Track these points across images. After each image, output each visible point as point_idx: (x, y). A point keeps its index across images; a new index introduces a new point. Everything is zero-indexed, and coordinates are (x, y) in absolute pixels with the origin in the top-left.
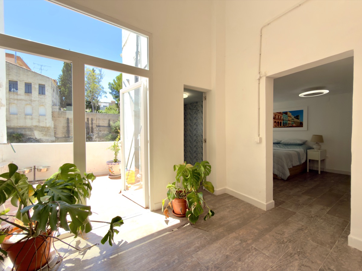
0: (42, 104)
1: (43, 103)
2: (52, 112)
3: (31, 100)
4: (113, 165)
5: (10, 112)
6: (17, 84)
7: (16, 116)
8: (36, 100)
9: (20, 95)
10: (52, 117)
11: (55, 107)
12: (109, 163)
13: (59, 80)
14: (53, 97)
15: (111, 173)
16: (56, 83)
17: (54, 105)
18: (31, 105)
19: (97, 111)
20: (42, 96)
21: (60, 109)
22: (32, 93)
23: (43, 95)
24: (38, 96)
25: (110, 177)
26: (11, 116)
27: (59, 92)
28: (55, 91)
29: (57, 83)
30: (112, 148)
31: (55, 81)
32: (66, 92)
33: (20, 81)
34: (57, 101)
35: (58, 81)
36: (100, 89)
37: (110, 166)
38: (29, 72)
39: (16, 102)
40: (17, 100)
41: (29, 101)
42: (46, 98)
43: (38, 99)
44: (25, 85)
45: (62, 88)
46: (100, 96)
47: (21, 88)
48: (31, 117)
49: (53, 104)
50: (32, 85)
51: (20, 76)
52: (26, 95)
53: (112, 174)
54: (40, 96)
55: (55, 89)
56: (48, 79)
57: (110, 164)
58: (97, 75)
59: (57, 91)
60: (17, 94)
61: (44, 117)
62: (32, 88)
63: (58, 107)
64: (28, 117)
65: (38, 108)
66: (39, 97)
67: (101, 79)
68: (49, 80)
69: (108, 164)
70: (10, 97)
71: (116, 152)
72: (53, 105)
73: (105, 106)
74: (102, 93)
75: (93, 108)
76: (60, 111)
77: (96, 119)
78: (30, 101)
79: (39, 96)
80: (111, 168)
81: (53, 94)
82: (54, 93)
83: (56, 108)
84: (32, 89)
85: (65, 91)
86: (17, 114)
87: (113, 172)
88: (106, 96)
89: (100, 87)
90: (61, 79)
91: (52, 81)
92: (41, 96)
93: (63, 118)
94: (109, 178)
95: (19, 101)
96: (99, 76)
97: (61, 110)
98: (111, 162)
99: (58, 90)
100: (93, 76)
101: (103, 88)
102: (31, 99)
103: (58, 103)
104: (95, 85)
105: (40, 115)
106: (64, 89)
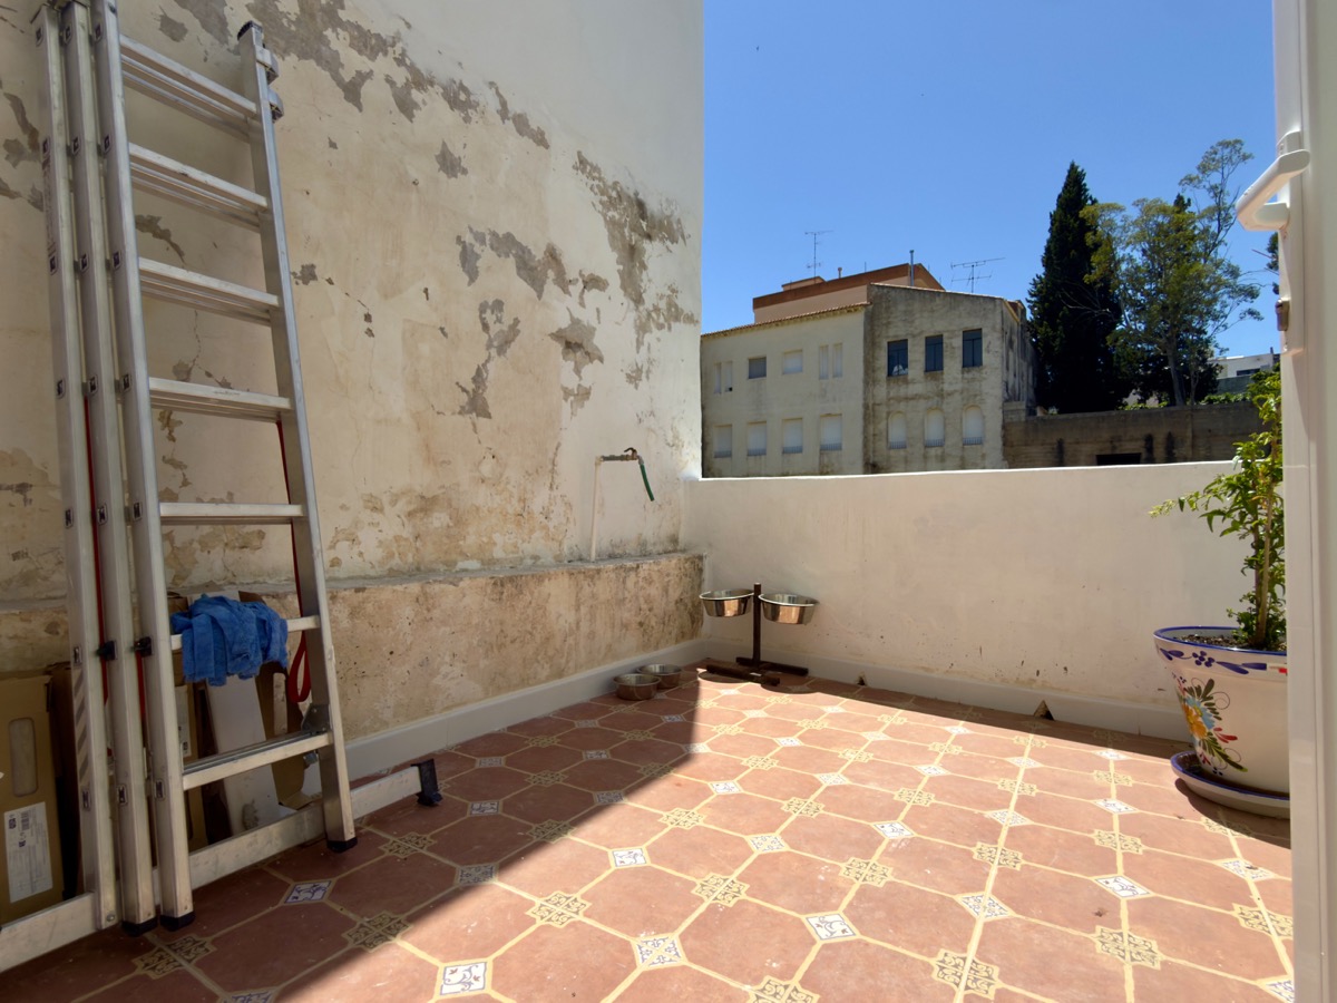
0: (972, 400)
1: (976, 396)
2: (1004, 427)
3: (941, 395)
4: (1217, 673)
5: (890, 440)
6: (905, 349)
7: (902, 453)
8: (956, 391)
9: (913, 382)
10: (1004, 444)
11: (1014, 405)
12: (1177, 647)
13: (1033, 299)
14: (1008, 368)
15: (1199, 750)
16: (1019, 311)
17: (1010, 396)
18: (941, 410)
19: (1199, 398)
20: (974, 373)
21: (1031, 412)
22: (945, 369)
23: (977, 368)
24: (960, 376)
25: (1194, 782)
26: (892, 453)
27: (1029, 345)
28: (1015, 345)
29: (1024, 311)
30: (1215, 504)
31: (1014, 305)
32: (1058, 341)
33: (914, 336)
34: (1024, 382)
35: (1026, 305)
36: (1219, 283)
37: (1196, 675)
38: (937, 299)
39: (902, 406)
40: (907, 399)
41: (936, 398)
42: (984, 375)
43: (958, 387)
44: (927, 345)
45: (1043, 329)
46: (1216, 318)
47: (917, 354)
48: (939, 451)
49: (1006, 395)
50: (945, 341)
51: (913, 322)
52: (926, 378)
53: (1215, 761)
54: (966, 375)
55: (1015, 338)
56: (990, 306)
57: (1188, 650)
58: (1201, 217)
59: (1025, 345)
60: (906, 382)
61: (979, 446)
62: (945, 348)
63: (1022, 405)
64: (933, 452)
65: (961, 419)
66: (963, 378)
67: (1222, 233)
68: (995, 306)
69: (1169, 655)
70: (889, 393)
71: (1258, 545)
72: (1006, 401)
73: (1248, 372)
74: (1230, 301)
75: (1176, 386)
76: (1031, 418)
77: (1194, 437)
78: (938, 396)
79: (963, 373)
80: (1205, 693)
81: (1008, 355)
82: (1011, 353)
83: (1018, 410)
84: (945, 354)
85: (1055, 338)
86: (904, 447)
87: (1229, 748)
88: (1252, 313)
89: (1219, 272)
90: (1040, 292)
91: (1004, 308)
92: (968, 372)
93: (1042, 445)
94: (1181, 785)
95: (911, 403)
96: (1211, 219)
97: (1035, 413)
98: (1204, 640)
99: (1027, 341)
100: (1178, 230)
101: (1234, 273)
102: (942, 390)
103: (1027, 392)
104: (1187, 269)
105: (966, 443)
106: (1049, 330)
